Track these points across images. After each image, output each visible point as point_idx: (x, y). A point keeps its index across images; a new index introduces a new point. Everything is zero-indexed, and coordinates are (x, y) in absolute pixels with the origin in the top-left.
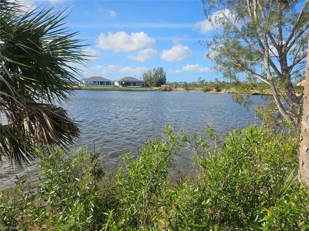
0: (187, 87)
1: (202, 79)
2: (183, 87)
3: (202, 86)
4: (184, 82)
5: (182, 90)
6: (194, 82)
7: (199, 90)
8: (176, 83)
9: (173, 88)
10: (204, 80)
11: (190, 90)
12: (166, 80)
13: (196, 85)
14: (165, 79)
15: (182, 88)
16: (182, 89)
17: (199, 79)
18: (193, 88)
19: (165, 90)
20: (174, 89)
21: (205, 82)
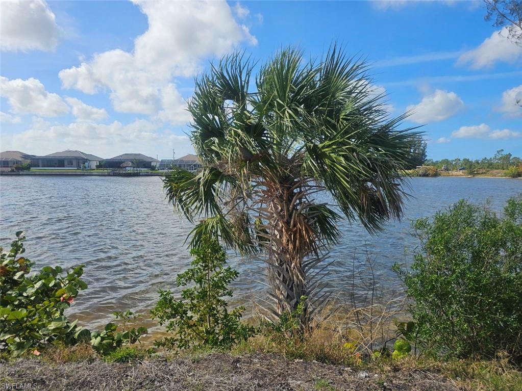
0: (471, 168)
1: (505, 153)
2: (464, 169)
3: (505, 167)
4: (464, 160)
5: (461, 175)
6: (486, 158)
7: (500, 175)
8: (446, 162)
9: (442, 170)
10: (510, 155)
11: (479, 174)
12: (426, 156)
13: (491, 164)
14: (423, 154)
15: (461, 171)
16: (461, 173)
17: (498, 152)
18: (484, 171)
19: (425, 175)
20: (444, 173)
21: (511, 158)
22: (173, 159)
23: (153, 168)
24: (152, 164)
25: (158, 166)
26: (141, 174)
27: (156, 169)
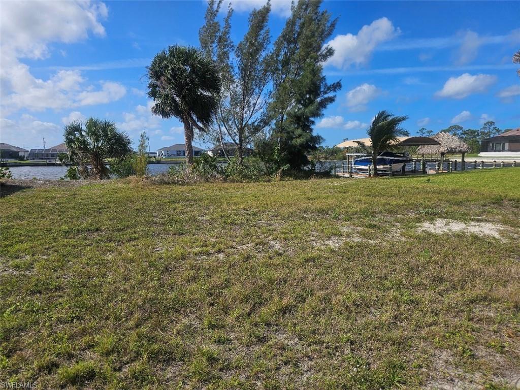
22: (43, 148)
23: (22, 158)
24: (20, 154)
25: (26, 156)
26: (8, 164)
27: (25, 159)
